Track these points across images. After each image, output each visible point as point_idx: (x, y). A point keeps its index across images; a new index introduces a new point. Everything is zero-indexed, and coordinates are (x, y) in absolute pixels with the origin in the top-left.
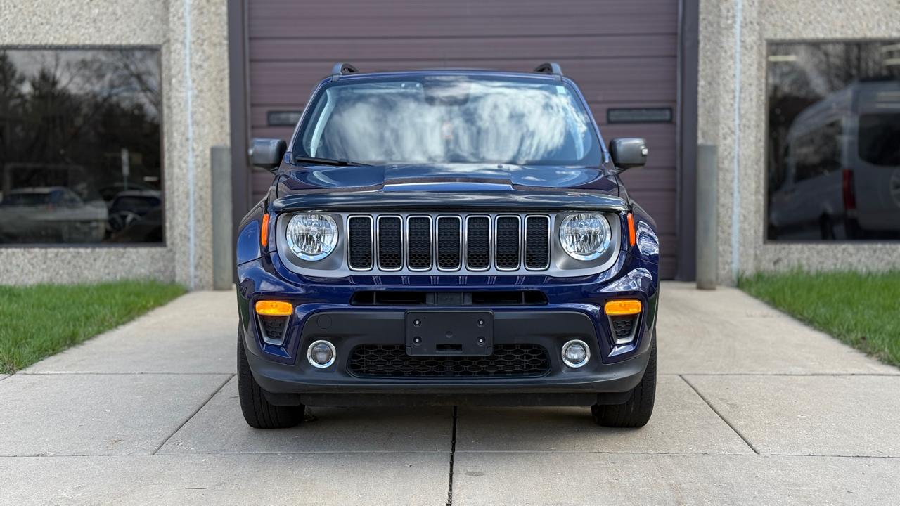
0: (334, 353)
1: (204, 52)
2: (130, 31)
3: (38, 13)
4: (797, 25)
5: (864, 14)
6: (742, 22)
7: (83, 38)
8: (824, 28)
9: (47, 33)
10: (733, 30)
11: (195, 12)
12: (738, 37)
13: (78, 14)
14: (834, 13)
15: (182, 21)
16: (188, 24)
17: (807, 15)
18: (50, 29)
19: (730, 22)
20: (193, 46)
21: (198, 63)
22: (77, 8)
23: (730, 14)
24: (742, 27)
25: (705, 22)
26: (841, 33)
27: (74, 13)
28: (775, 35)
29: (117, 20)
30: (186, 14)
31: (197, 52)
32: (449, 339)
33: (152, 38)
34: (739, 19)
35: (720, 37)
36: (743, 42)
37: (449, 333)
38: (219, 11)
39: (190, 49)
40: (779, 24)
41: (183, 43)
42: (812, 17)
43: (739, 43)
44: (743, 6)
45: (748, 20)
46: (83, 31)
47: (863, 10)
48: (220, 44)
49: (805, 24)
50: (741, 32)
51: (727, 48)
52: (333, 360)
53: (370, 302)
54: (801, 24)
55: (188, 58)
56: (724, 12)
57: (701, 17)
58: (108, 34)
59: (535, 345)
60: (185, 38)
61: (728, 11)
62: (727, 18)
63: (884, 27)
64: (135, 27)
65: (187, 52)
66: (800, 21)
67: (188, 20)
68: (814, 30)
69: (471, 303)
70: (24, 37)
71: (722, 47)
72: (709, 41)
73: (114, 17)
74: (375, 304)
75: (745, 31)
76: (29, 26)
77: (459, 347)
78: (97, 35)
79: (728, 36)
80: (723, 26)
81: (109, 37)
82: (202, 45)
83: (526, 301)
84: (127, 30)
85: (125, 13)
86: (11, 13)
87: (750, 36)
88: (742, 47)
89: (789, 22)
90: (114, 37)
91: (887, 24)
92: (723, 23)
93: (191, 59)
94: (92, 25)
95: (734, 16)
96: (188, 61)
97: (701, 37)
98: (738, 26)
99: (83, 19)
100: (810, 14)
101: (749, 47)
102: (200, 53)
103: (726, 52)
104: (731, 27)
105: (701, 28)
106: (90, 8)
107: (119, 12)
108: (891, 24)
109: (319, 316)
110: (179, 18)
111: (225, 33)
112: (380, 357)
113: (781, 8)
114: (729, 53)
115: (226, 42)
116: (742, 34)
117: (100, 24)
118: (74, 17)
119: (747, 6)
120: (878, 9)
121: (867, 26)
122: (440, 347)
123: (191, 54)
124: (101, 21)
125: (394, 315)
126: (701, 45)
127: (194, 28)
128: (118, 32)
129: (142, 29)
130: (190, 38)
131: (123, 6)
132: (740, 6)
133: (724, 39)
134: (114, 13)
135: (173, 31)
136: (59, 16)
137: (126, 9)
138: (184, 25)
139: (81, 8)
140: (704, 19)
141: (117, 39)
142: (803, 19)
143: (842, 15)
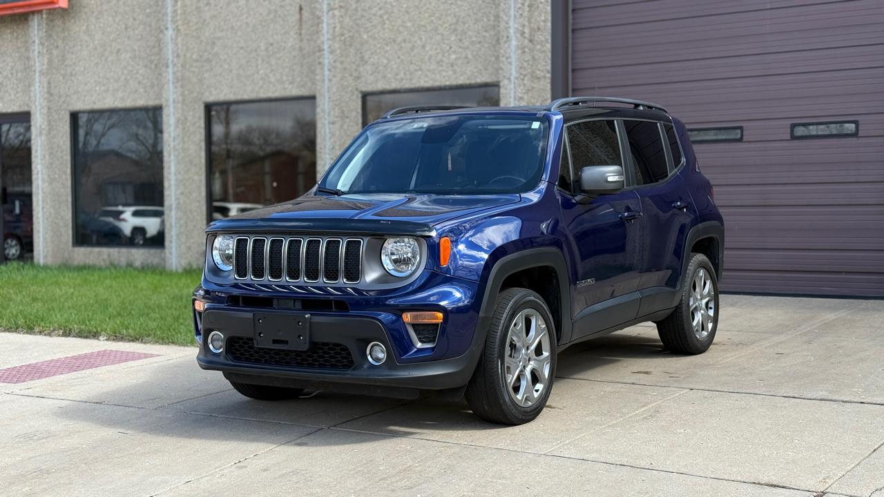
1: (524, 85)
2: (477, 72)
3: (414, 62)
7: (444, 80)
9: (420, 77)
11: (519, 52)
13: (442, 61)
15: (509, 60)
16: (513, 63)
18: (421, 75)
20: (516, 81)
21: (520, 95)
22: (440, 55)
27: (438, 60)
29: (468, 62)
30: (512, 55)
31: (520, 86)
32: (280, 335)
33: (493, 77)
37: (280, 330)
38: (544, 49)
39: (515, 83)
41: (509, 79)
46: (444, 74)
48: (545, 77)
52: (223, 347)
53: (237, 304)
55: (512, 92)
58: (461, 75)
60: (511, 75)
64: (481, 67)
65: (512, 86)
67: (513, 59)
69: (301, 307)
70: (404, 82)
73: (466, 60)
76: (407, 73)
78: (454, 76)
81: (462, 78)
82: (523, 80)
83: (336, 308)
84: (475, 70)
85: (474, 56)
86: (396, 63)
90: (466, 77)
93: (515, 93)
94: (451, 68)
96: (512, 95)
99: (444, 64)
102: (522, 87)
106: (449, 54)
107: (470, 56)
110: (507, 58)
111: (549, 68)
115: (549, 75)
117: (456, 68)
118: (438, 63)
122: (275, 342)
123: (515, 88)
124: (457, 65)
127: (518, 65)
128: (469, 73)
129: (486, 69)
130: (514, 74)
131: (473, 51)
134: (466, 58)
135: (502, 69)
136: (428, 63)
137: (475, 53)
138: (510, 63)
139: (443, 56)
141: (468, 79)
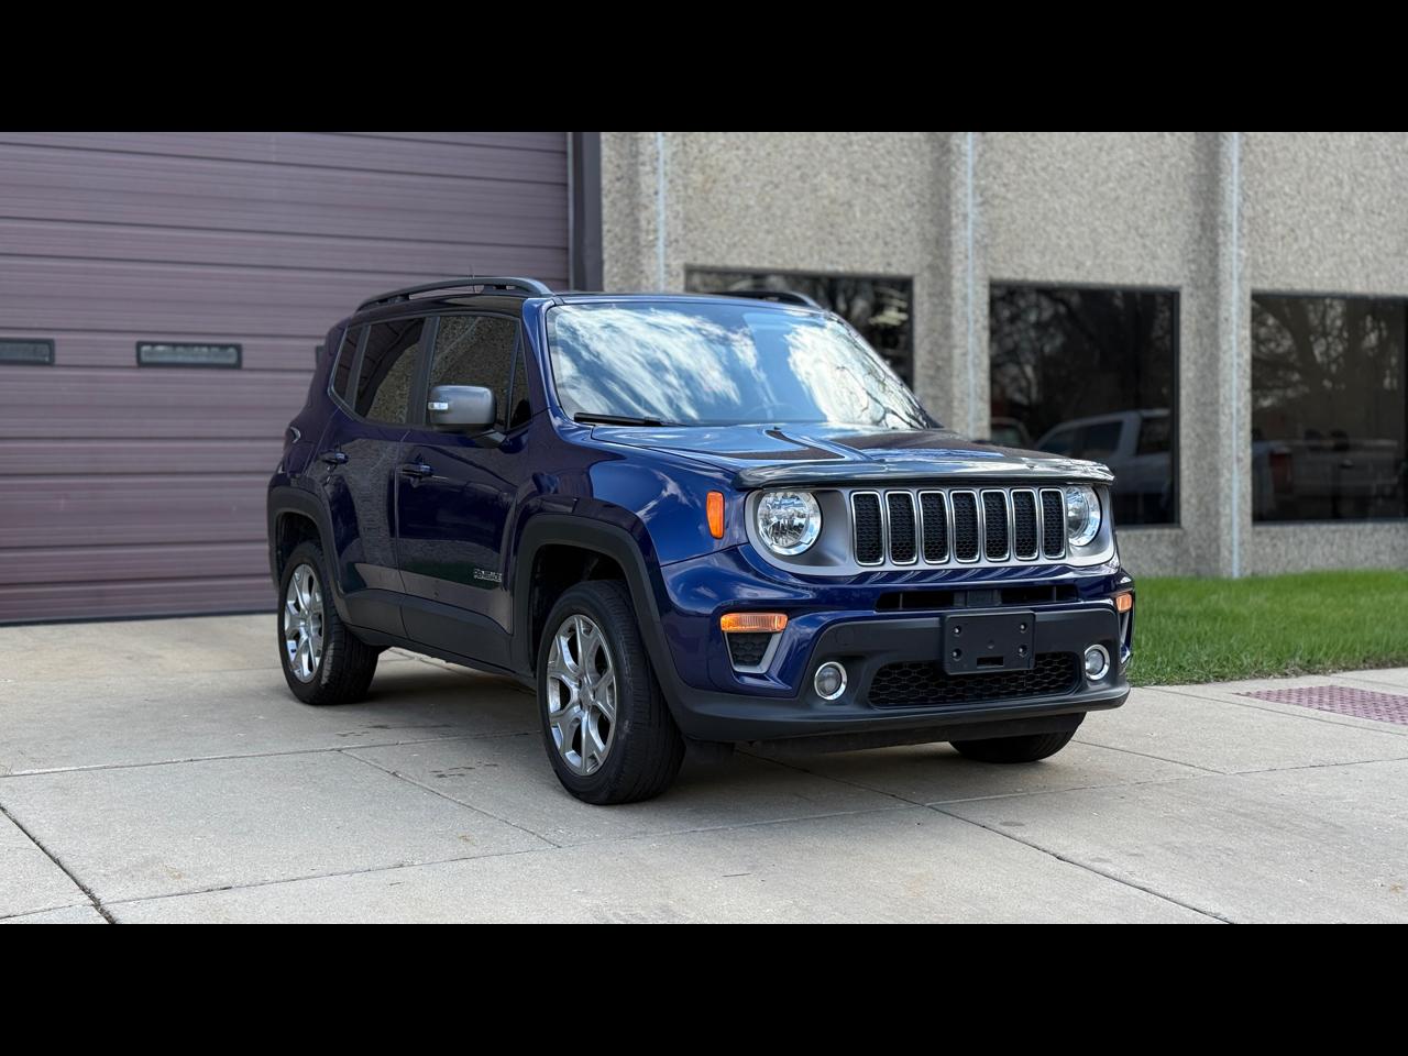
0: (845, 679)
4: (720, 247)
5: (795, 238)
6: (666, 240)
8: (750, 254)
10: (655, 249)
12: (662, 261)
14: (761, 235)
17: (730, 235)
19: (651, 238)
23: (651, 227)
24: (666, 246)
25: (610, 235)
26: (771, 262)
28: (695, 259)
32: (991, 649)
34: (662, 234)
35: (640, 257)
36: (667, 266)
37: (991, 642)
40: (699, 244)
42: (737, 239)
43: (663, 268)
44: (667, 217)
45: (673, 238)
47: (793, 233)
49: (729, 246)
50: (665, 253)
51: (649, 273)
52: (843, 687)
53: (894, 606)
54: (724, 247)
56: (643, 223)
57: (605, 227)
59: (1065, 654)
61: (649, 223)
62: (648, 232)
63: (816, 258)
66: (723, 241)
68: (740, 254)
69: (1001, 603)
71: (642, 272)
72: (617, 261)
74: (901, 608)
75: (670, 250)
77: (998, 661)
79: (650, 258)
80: (643, 243)
83: (1057, 597)
87: (675, 259)
88: (666, 272)
89: (710, 242)
91: (820, 253)
92: (643, 238)
95: (656, 231)
97: (605, 256)
98: (661, 243)
100: (734, 235)
101: (674, 273)
103: (647, 278)
104: (652, 245)
105: (605, 243)
108: (824, 254)
109: (840, 627)
112: (905, 680)
113: (701, 223)
114: (652, 281)
116: (667, 257)
119: (671, 218)
120: (809, 233)
121: (798, 254)
122: (981, 661)
125: (927, 621)
126: (606, 267)
132: (662, 217)
133: (644, 261)
140: (609, 231)
142: (726, 240)
143: (771, 238)
